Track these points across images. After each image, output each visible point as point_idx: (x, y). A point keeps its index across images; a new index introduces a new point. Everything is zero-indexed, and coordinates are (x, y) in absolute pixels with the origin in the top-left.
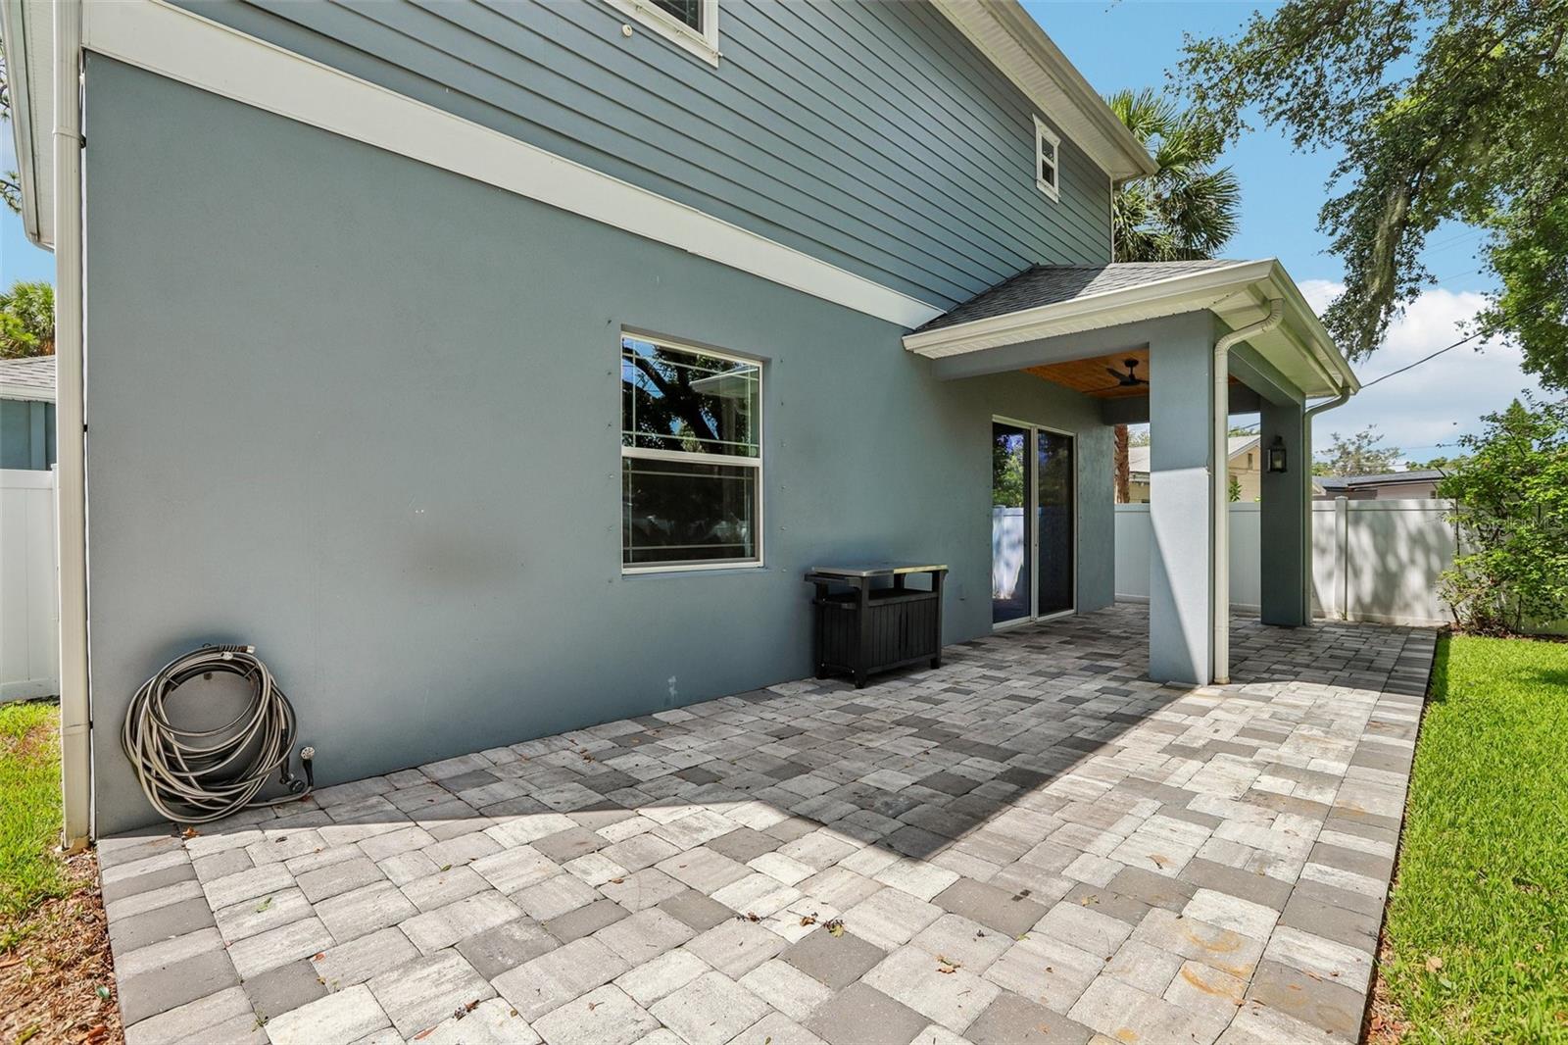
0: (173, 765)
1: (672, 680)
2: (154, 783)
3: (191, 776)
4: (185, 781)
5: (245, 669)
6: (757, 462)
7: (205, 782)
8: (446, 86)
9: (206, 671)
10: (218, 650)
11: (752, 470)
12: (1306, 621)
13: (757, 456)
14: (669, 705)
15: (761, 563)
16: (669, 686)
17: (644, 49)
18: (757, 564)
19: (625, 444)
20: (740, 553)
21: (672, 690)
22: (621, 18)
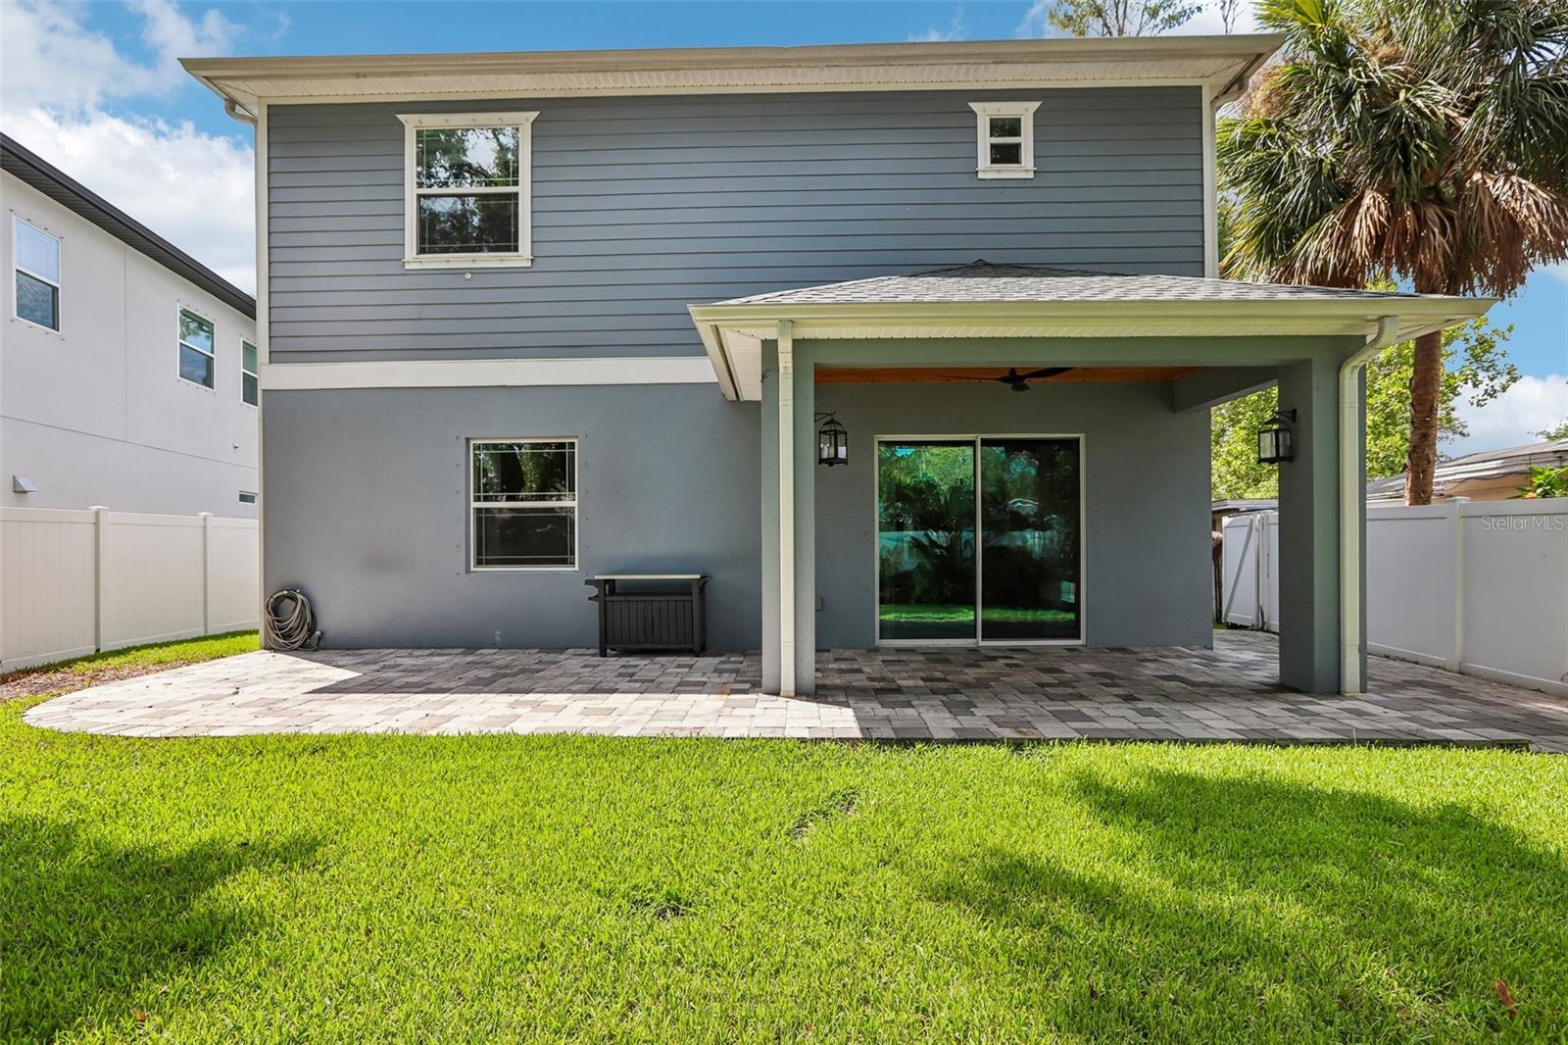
0: (274, 629)
1: (498, 633)
2: (271, 634)
4: (277, 634)
5: (293, 598)
6: (575, 503)
7: (284, 636)
9: (286, 597)
10: (285, 590)
11: (572, 509)
12: (1343, 688)
13: (574, 499)
14: (494, 646)
15: (578, 568)
16: (496, 636)
17: (480, 281)
18: (574, 569)
19: (475, 501)
20: (564, 562)
21: (497, 638)
22: (464, 271)
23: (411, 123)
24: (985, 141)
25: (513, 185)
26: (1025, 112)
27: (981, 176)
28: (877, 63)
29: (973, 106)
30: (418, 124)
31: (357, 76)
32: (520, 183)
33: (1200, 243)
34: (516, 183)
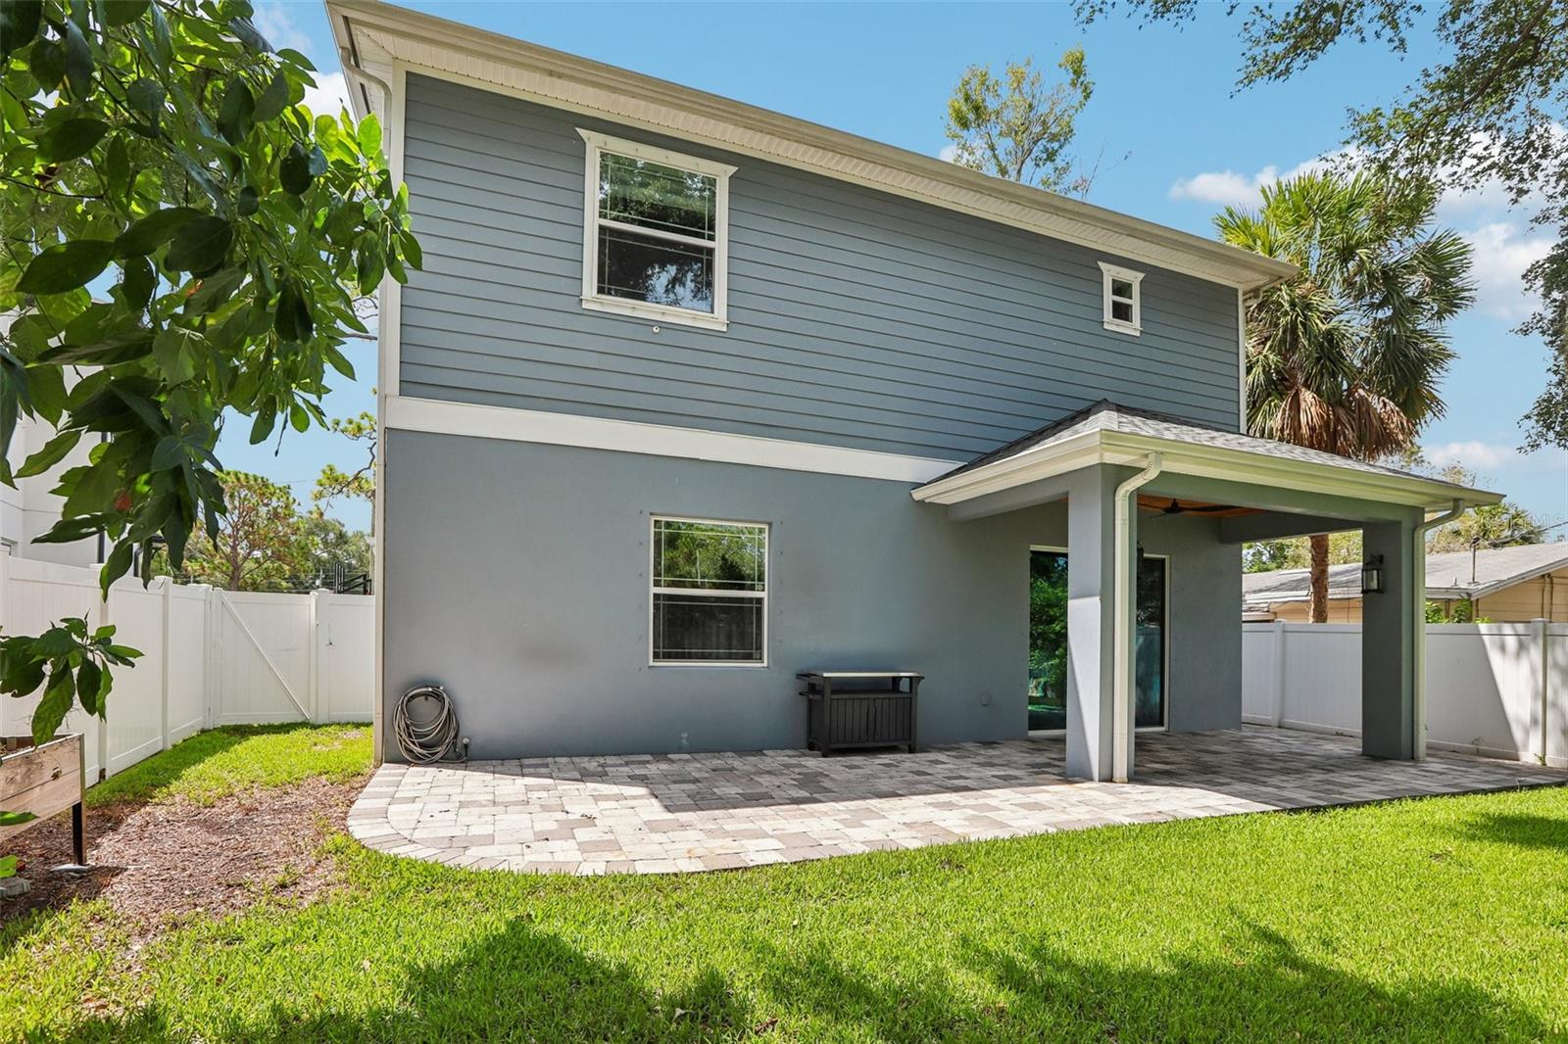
0: (410, 736)
1: (685, 735)
2: (403, 743)
3: (416, 741)
4: (413, 743)
5: (438, 697)
6: (764, 595)
7: (422, 746)
8: (540, 398)
9: (426, 695)
10: (427, 687)
11: (760, 601)
12: (1415, 755)
13: (763, 590)
14: (680, 750)
15: (765, 664)
16: (682, 738)
17: (668, 337)
18: (762, 665)
19: (655, 586)
20: (748, 657)
21: (684, 741)
22: (652, 323)
23: (595, 143)
24: (1109, 298)
25: (709, 239)
26: (1135, 278)
27: (1106, 326)
28: (1047, 210)
29: (1102, 265)
30: (603, 146)
31: (551, 73)
32: (717, 239)
33: (1236, 412)
34: (712, 238)
